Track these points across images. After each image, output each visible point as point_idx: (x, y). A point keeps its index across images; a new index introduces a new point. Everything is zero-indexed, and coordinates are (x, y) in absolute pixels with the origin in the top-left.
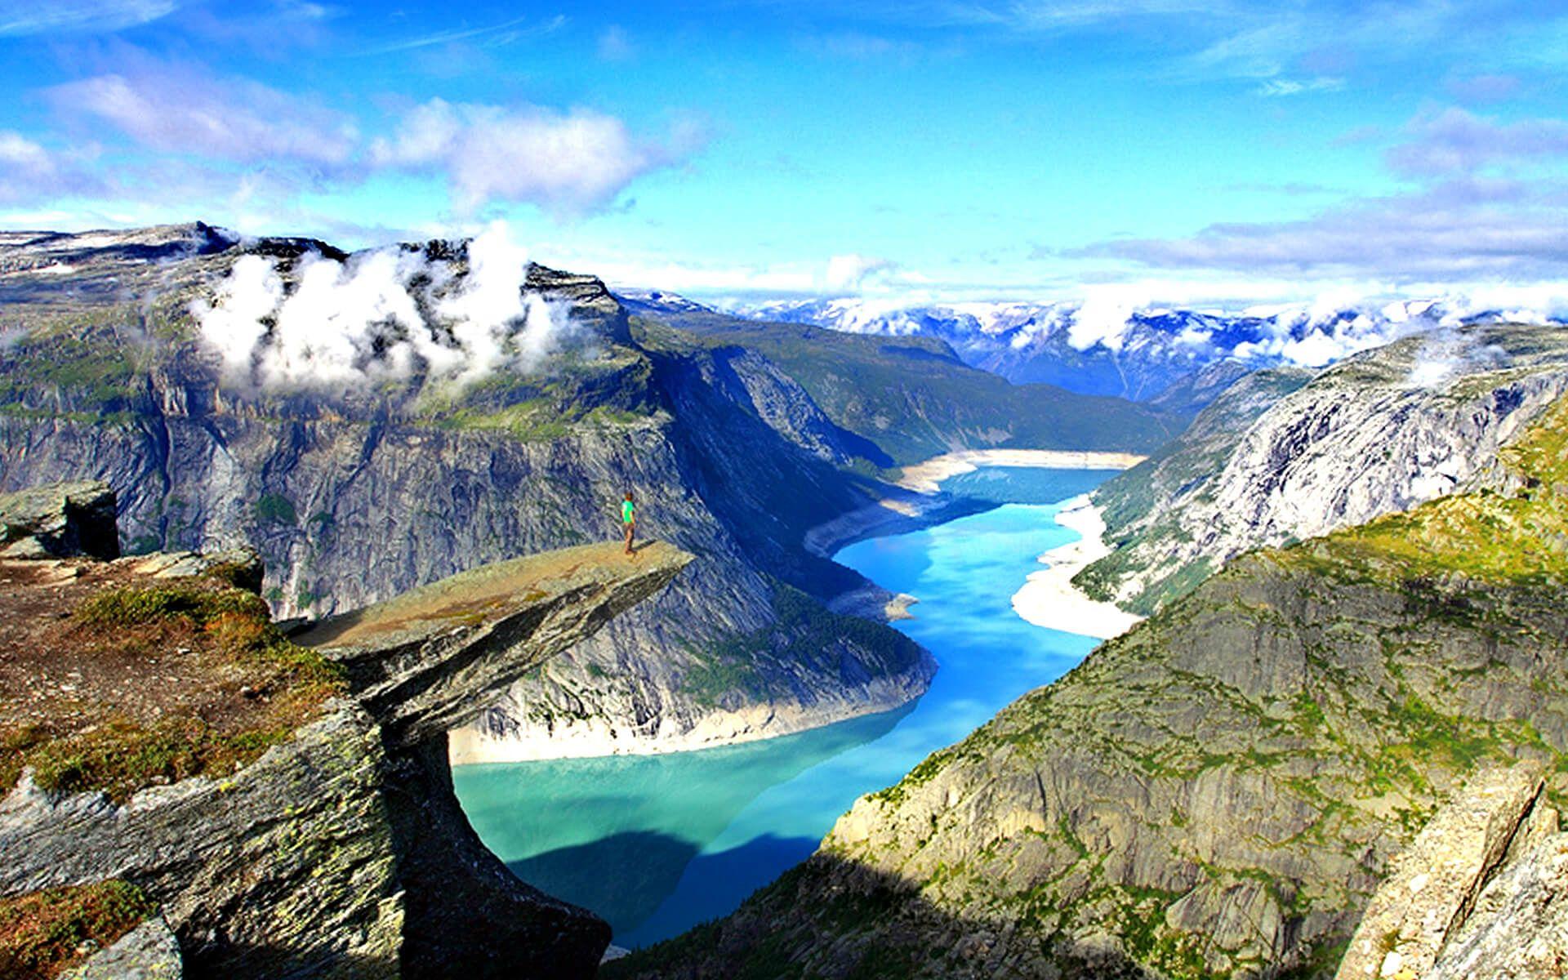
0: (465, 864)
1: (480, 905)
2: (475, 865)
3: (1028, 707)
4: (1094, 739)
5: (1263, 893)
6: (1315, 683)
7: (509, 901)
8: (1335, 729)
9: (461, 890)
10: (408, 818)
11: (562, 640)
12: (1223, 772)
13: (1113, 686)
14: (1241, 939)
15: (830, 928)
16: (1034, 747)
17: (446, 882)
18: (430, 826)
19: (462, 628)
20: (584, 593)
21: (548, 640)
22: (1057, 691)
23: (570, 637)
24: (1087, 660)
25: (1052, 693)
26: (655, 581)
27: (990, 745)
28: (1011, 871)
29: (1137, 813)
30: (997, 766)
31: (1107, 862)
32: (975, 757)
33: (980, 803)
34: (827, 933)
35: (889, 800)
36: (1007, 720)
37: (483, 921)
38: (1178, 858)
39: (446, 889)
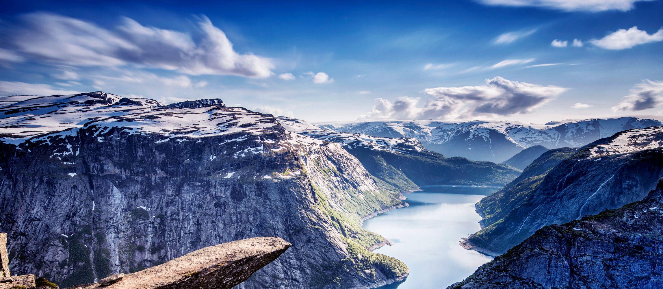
6: (574, 282)
11: (234, 282)
13: (487, 283)
19: (189, 278)
20: (243, 261)
21: (228, 282)
22: (464, 285)
23: (237, 281)
24: (476, 271)
25: (461, 286)
26: (274, 255)
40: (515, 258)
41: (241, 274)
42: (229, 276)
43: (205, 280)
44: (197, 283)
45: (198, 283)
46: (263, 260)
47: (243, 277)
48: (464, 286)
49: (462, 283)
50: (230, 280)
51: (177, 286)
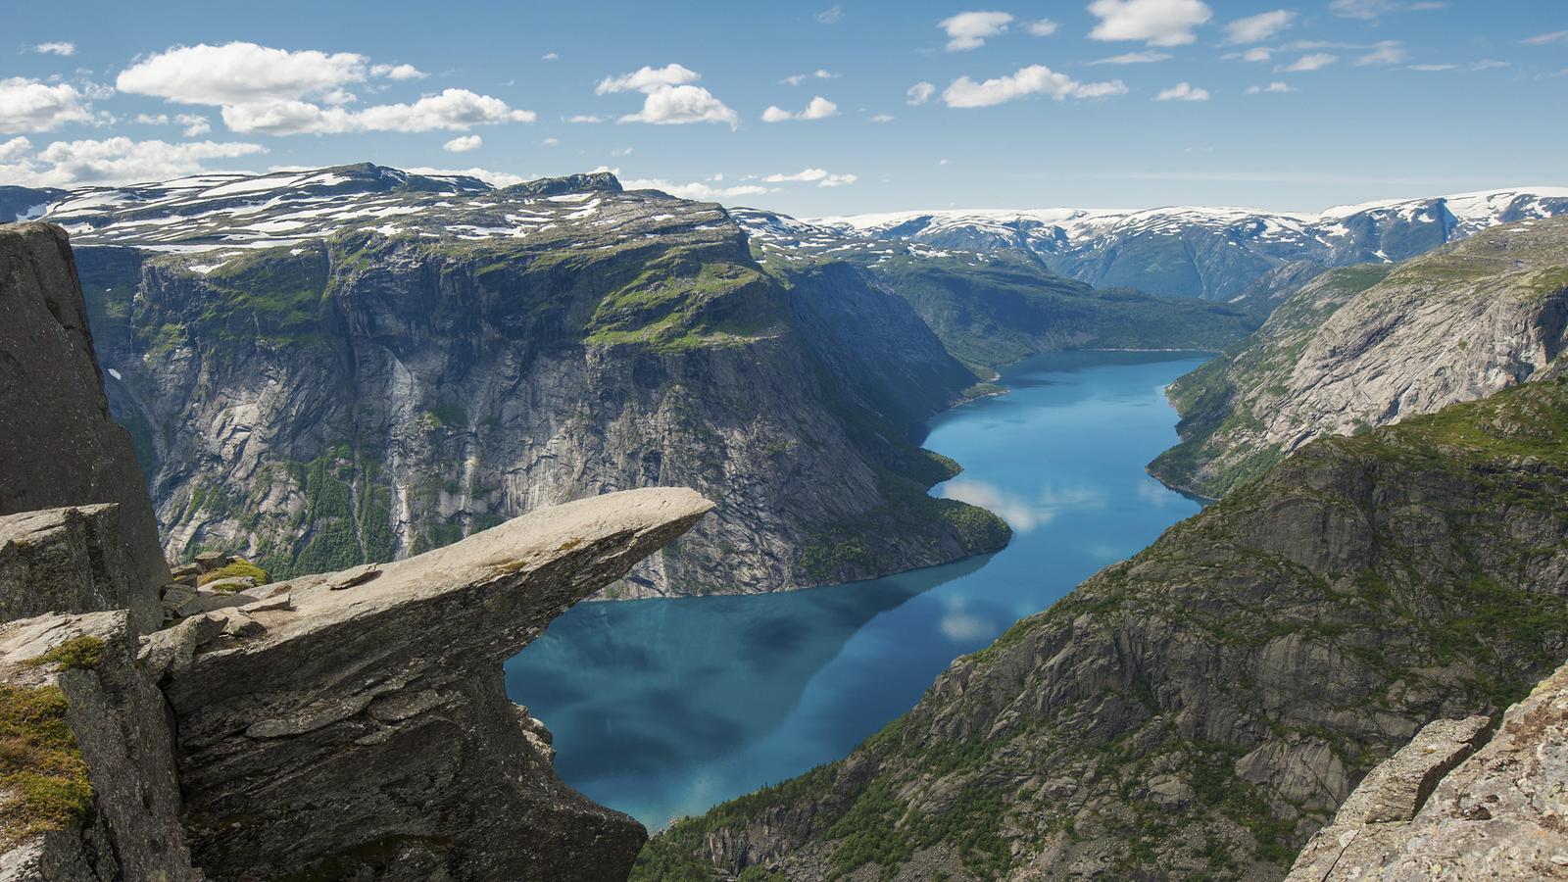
0: (508, 780)
1: (524, 815)
2: (520, 779)
3: (1104, 581)
4: (1167, 608)
5: (1327, 751)
6: (1381, 561)
7: (548, 811)
8: (1400, 602)
9: (506, 802)
10: (456, 743)
11: (593, 583)
12: (1290, 641)
13: (1184, 563)
14: (1306, 791)
15: (931, 772)
16: (1111, 616)
17: (491, 796)
18: (476, 748)
19: (503, 575)
20: (614, 541)
21: (581, 583)
22: (1132, 567)
23: (600, 581)
24: (1161, 539)
25: (1128, 569)
26: (679, 527)
27: (1072, 614)
28: (1090, 725)
29: (1207, 676)
30: (1078, 632)
31: (1179, 719)
32: (1057, 624)
33: (1062, 664)
34: (927, 776)
35: (981, 661)
36: (1087, 592)
37: (525, 829)
38: (1247, 717)
39: (491, 803)
40: (1248, 509)
41: (609, 567)
42: (585, 570)
43: (535, 580)
44: (518, 586)
45: (521, 585)
46: (655, 538)
47: (612, 572)
48: (1135, 569)
49: (1128, 563)
50: (585, 580)
51: (478, 593)
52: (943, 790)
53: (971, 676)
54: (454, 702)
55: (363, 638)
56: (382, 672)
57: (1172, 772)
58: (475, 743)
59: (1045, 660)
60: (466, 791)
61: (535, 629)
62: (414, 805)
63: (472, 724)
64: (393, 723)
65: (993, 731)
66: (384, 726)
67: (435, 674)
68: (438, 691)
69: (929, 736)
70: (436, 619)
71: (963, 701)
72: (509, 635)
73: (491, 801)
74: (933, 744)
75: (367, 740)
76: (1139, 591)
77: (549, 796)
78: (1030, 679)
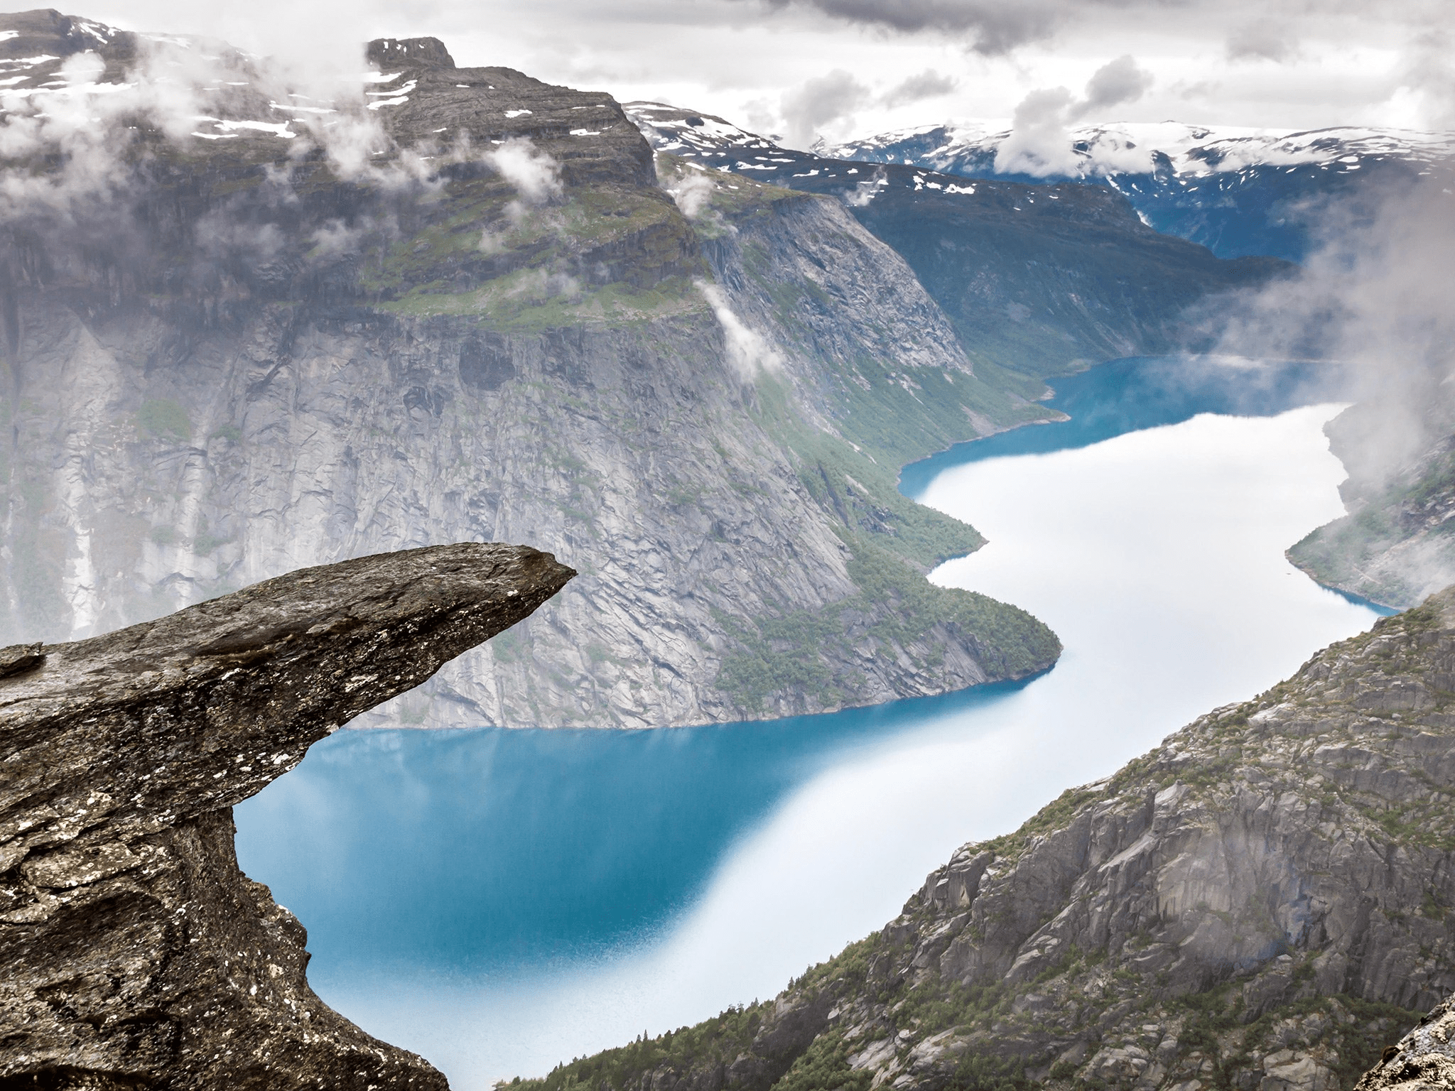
0: (234, 991)
1: (256, 1047)
2: (254, 990)
3: (1209, 733)
4: (1309, 782)
7: (296, 1043)
9: (229, 1025)
10: (156, 929)
11: (380, 690)
15: (912, 1027)
16: (1217, 790)
17: (207, 1014)
18: (187, 938)
19: (237, 670)
20: (414, 624)
21: (360, 689)
22: (1255, 713)
23: (390, 686)
24: (1305, 668)
26: (517, 607)
27: (1152, 783)
28: (1175, 965)
29: (1370, 895)
30: (1161, 814)
31: (1320, 962)
32: (1129, 799)
33: (1131, 864)
34: (904, 1033)
35: (1000, 854)
36: (1179, 749)
37: (258, 1069)
38: (1430, 964)
39: (207, 1026)
41: (404, 666)
42: (365, 668)
43: (287, 679)
44: (261, 688)
45: (265, 687)
46: (479, 623)
47: (408, 673)
48: (1260, 716)
49: (1250, 705)
50: (367, 685)
51: (197, 696)
52: (929, 1059)
53: (984, 877)
54: (155, 865)
55: (17, 756)
56: (44, 812)
57: (1303, 1047)
58: (185, 931)
59: (1106, 858)
60: (168, 1004)
61: (285, 757)
62: (88, 1020)
63: (182, 901)
64: (58, 891)
65: (1015, 966)
66: (43, 896)
67: (127, 819)
68: (129, 845)
69: (912, 970)
70: (131, 733)
71: (969, 917)
72: (243, 764)
73: (207, 1023)
74: (917, 983)
75: (18, 917)
76: (1265, 751)
77: (297, 1020)
78: (1081, 884)
